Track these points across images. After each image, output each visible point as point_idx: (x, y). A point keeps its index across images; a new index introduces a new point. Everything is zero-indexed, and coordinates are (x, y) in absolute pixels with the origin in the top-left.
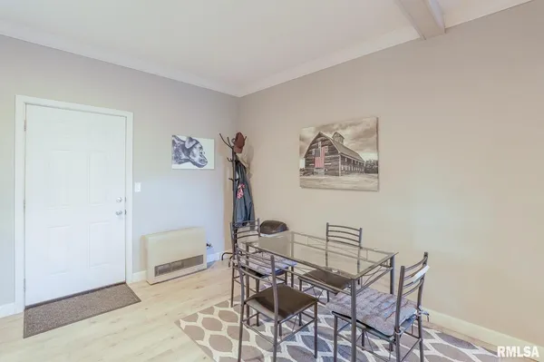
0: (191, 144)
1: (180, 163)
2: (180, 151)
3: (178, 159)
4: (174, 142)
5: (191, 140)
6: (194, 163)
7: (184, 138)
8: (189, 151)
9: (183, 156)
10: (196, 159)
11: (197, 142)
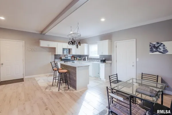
0: (158, 45)
1: (153, 52)
2: (153, 48)
3: (152, 51)
4: (150, 45)
5: (158, 43)
6: (160, 52)
7: (155, 43)
8: (157, 48)
9: (154, 50)
10: (161, 50)
11: (162, 44)
